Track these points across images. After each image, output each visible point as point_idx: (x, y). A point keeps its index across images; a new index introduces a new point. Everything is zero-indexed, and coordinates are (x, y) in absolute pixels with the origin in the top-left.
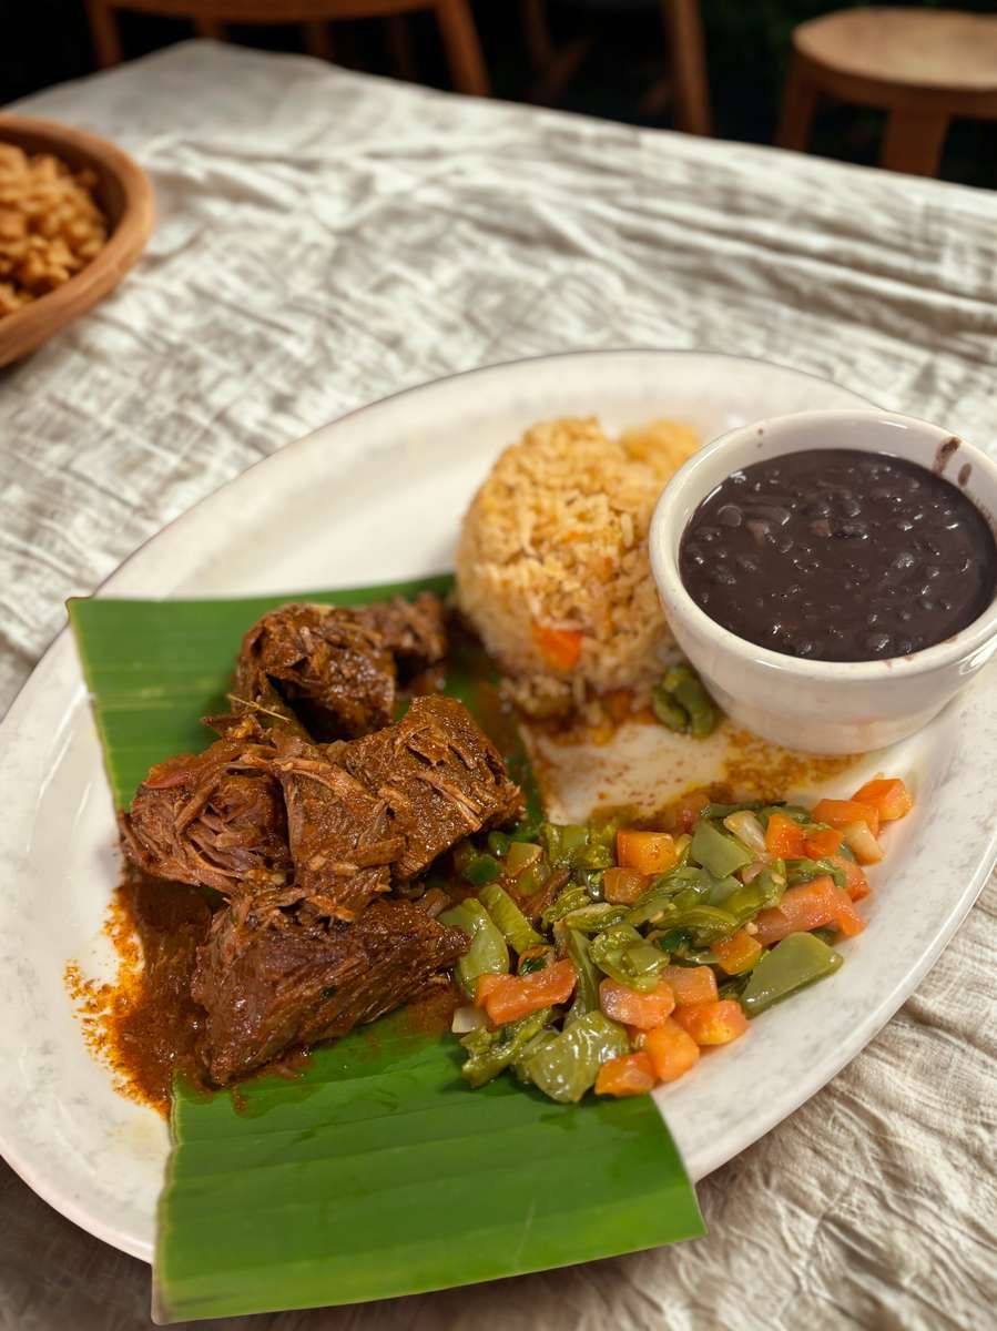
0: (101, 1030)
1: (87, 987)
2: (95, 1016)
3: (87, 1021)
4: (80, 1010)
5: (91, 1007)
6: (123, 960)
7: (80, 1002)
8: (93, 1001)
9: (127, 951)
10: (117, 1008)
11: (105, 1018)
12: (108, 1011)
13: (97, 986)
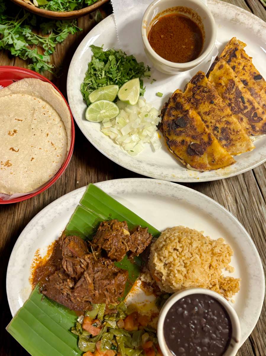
0: (35, 265)
1: (38, 255)
2: (36, 262)
3: (34, 262)
4: (34, 259)
5: (36, 260)
6: (47, 255)
7: (35, 258)
8: (37, 259)
9: (48, 254)
10: (40, 263)
11: (37, 263)
12: (38, 262)
13: (40, 256)
